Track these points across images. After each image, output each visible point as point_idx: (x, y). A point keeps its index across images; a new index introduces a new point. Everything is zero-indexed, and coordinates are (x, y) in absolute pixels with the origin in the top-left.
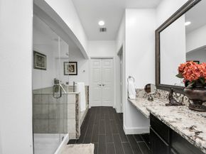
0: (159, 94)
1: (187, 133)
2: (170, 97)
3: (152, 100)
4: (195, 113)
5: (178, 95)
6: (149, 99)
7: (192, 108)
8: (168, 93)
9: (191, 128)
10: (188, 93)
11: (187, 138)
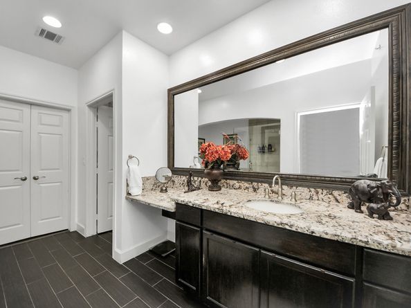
0: (173, 181)
1: (216, 206)
2: (188, 182)
3: (166, 191)
4: (215, 193)
5: (196, 178)
6: (162, 191)
7: (211, 189)
8: (184, 178)
9: (217, 203)
10: (208, 175)
11: (217, 210)
